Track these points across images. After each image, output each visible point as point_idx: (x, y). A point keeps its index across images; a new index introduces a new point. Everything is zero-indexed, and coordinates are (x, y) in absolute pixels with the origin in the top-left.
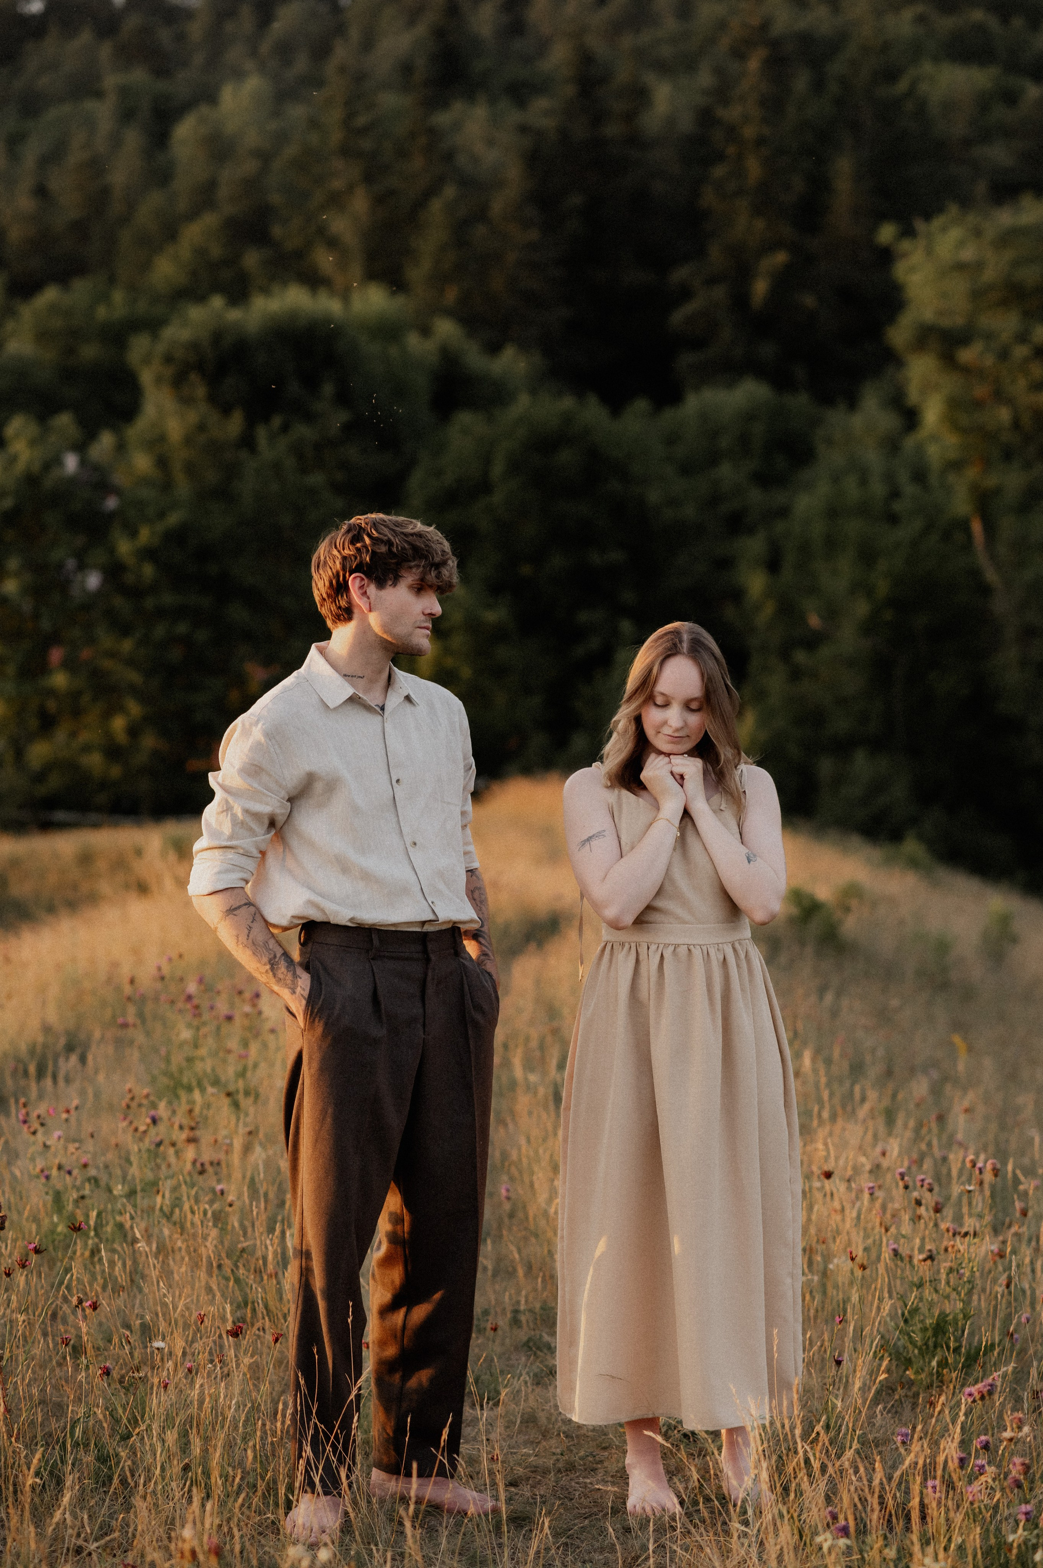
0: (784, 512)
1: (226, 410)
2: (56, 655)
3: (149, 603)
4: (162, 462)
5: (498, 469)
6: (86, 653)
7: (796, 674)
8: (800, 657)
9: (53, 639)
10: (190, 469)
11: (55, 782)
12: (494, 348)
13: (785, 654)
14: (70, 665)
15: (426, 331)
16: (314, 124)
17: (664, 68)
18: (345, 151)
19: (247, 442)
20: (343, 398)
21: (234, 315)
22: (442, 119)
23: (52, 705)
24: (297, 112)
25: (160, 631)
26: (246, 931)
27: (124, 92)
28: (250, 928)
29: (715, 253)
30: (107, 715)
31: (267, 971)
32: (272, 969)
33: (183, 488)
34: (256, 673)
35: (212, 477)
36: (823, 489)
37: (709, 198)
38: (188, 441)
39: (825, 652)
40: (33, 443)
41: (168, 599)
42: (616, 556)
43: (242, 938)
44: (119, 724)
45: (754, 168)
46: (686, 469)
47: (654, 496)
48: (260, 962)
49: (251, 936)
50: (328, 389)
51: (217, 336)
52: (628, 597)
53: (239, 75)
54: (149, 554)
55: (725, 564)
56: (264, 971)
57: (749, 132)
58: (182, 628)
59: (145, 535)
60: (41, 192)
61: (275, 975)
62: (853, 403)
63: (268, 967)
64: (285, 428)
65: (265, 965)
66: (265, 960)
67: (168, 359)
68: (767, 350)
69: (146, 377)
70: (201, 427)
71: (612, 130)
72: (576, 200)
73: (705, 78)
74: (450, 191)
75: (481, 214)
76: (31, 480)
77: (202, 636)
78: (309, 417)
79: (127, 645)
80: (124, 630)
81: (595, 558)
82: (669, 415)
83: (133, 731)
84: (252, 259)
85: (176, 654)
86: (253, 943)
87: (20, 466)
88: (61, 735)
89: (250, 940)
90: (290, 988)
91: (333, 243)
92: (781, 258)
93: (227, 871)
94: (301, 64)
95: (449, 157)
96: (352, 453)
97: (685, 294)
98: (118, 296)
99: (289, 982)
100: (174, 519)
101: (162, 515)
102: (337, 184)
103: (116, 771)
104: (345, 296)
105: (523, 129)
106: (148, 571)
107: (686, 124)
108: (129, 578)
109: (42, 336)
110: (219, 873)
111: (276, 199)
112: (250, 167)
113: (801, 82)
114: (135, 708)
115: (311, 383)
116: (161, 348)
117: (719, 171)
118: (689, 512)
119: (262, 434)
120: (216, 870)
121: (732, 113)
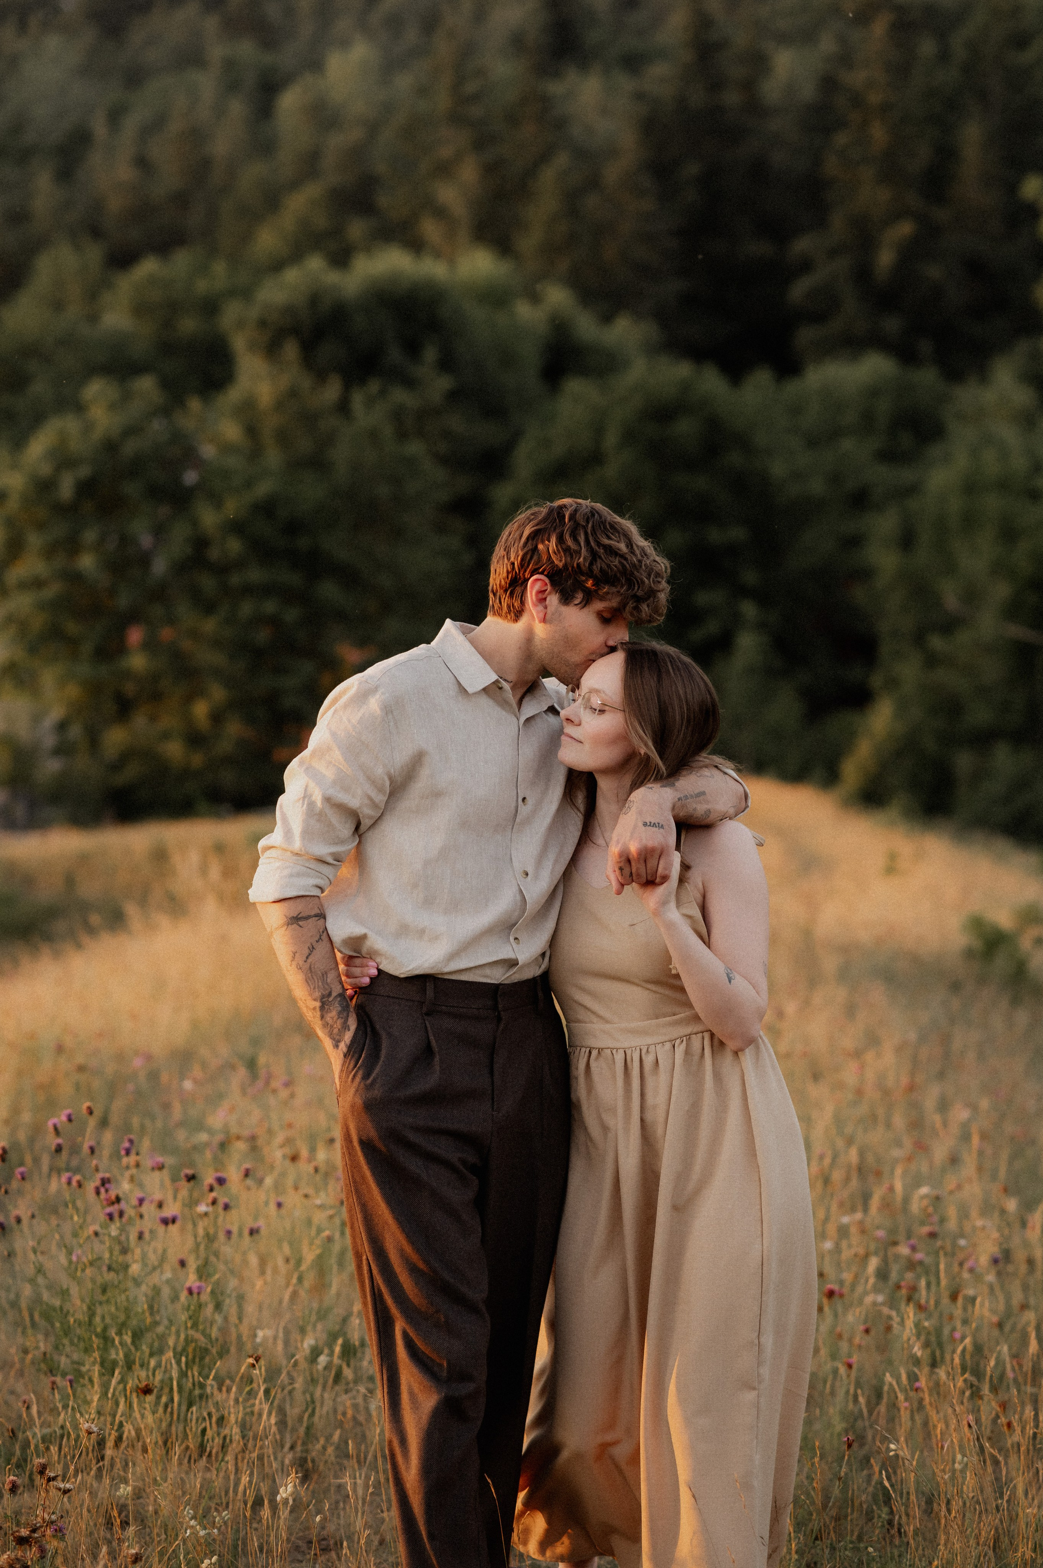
0: (912, 490)
1: (321, 376)
2: (135, 636)
3: (235, 580)
4: (252, 431)
5: (611, 439)
6: (166, 633)
7: (932, 661)
8: (936, 642)
9: (132, 617)
10: (283, 438)
11: (131, 772)
12: (607, 318)
13: (919, 638)
14: (150, 645)
15: (535, 298)
16: (422, 91)
17: (784, 39)
18: (456, 118)
19: (343, 408)
20: (446, 364)
21: (332, 277)
22: (555, 88)
23: (130, 689)
24: (404, 82)
25: (246, 609)
26: (307, 952)
27: (229, 65)
28: (312, 949)
29: (838, 221)
30: (189, 699)
31: (314, 1009)
32: (322, 1008)
33: (273, 457)
34: (350, 654)
35: (305, 445)
36: (961, 461)
37: (832, 166)
38: (279, 405)
39: (963, 637)
40: (112, 407)
41: (255, 575)
42: (737, 534)
43: (300, 959)
44: (201, 710)
45: (879, 133)
46: (813, 442)
47: (778, 469)
48: (311, 995)
49: (309, 960)
50: (430, 354)
51: (314, 299)
52: (750, 577)
53: (345, 44)
54: (237, 527)
55: (854, 542)
56: (312, 1007)
57: (875, 98)
58: (270, 607)
59: (232, 507)
60: (142, 163)
61: (322, 1017)
62: (984, 376)
63: (318, 1004)
64: (383, 393)
65: (315, 1000)
66: (317, 994)
67: (262, 323)
68: (892, 325)
69: (239, 343)
70: (293, 393)
71: (732, 98)
72: (692, 169)
73: (827, 44)
74: (562, 160)
75: (593, 183)
76: (111, 447)
77: (292, 615)
78: (409, 383)
79: (210, 625)
80: (208, 608)
81: (715, 536)
82: (793, 388)
83: (217, 718)
84: (357, 229)
85: (263, 636)
86: (310, 968)
87: (98, 433)
88: (140, 721)
89: (307, 966)
90: (334, 1039)
91: (441, 213)
92: (905, 229)
93: (298, 875)
94: (411, 36)
95: (561, 124)
96: (456, 423)
97: (806, 266)
98: (220, 268)
99: (336, 1031)
100: (263, 489)
101: (249, 484)
102: (446, 152)
103: (197, 760)
104: (452, 262)
105: (639, 96)
106: (234, 546)
107: (808, 92)
108: (214, 554)
109: (140, 309)
110: (291, 876)
111: (381, 168)
112: (354, 135)
113: (927, 47)
114: (218, 693)
115: (413, 349)
116: (254, 313)
117: (841, 139)
118: (817, 487)
119: (358, 400)
120: (286, 872)
121: (857, 78)
